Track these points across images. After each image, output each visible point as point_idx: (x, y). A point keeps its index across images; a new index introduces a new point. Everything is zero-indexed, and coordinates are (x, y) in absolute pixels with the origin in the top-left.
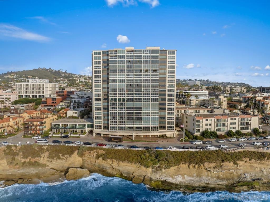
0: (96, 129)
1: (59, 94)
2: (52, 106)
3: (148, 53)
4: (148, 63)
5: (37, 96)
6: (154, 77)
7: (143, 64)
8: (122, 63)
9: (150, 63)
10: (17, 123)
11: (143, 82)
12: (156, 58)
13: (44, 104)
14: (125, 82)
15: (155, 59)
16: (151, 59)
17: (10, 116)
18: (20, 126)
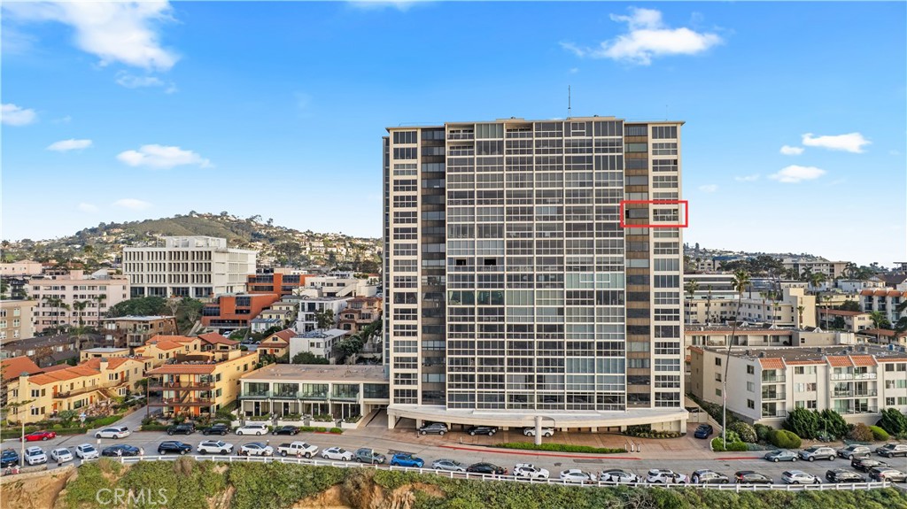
0: (395, 401)
1: (257, 284)
2: (235, 322)
3: (582, 134)
4: (583, 168)
5: (187, 289)
6: (606, 218)
7: (565, 171)
8: (493, 169)
9: (590, 168)
10: (122, 378)
11: (568, 235)
12: (612, 151)
13: (211, 315)
14: (501, 236)
15: (609, 154)
16: (595, 154)
17: (100, 356)
18: (132, 388)
